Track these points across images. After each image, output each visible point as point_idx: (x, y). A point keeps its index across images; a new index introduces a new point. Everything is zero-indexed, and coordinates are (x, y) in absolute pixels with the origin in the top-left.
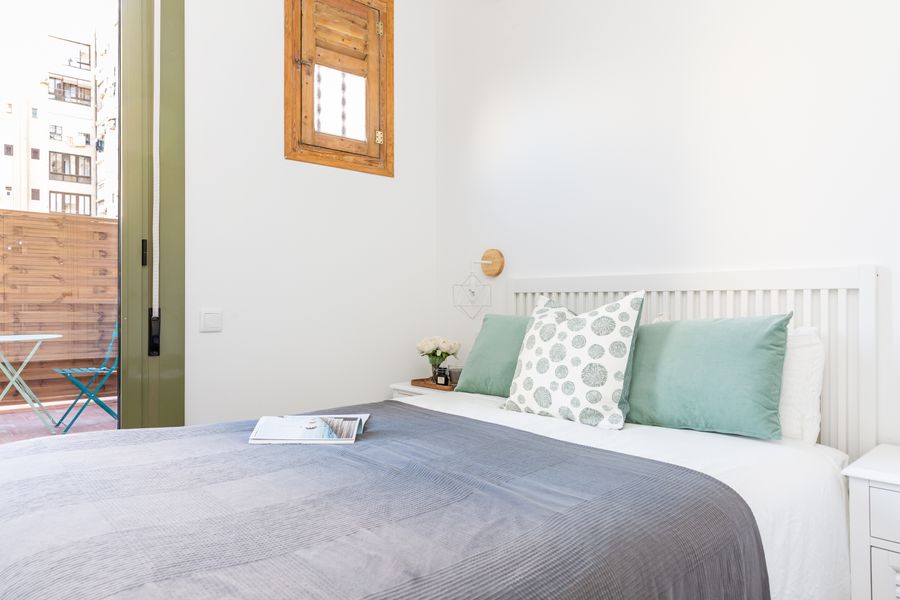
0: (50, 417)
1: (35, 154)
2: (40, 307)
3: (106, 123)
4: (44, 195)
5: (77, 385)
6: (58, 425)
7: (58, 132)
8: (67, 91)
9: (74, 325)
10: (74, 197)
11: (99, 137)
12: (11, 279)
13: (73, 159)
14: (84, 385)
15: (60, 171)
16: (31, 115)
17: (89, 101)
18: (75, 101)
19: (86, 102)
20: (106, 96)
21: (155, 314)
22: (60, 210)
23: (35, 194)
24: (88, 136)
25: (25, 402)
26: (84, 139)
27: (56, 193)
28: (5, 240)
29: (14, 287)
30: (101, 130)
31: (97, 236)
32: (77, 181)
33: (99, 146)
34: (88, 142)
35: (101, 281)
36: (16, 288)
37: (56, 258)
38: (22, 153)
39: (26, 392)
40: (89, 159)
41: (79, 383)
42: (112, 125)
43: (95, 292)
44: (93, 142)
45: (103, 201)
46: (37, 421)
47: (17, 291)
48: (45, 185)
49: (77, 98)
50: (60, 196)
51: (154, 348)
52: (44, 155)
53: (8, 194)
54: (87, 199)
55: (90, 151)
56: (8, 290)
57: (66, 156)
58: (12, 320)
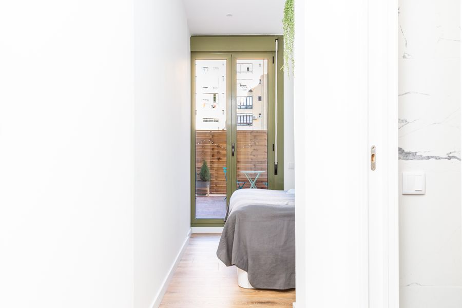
21: (276, 164)
28: (252, 141)
29: (254, 156)
51: (276, 173)
53: (260, 116)
56: (252, 157)
58: (254, 167)
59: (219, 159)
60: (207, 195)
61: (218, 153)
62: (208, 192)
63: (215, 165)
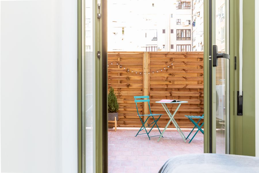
0: (183, 135)
1: (172, 31)
2: (179, 90)
3: (196, 14)
4: (175, 47)
5: (193, 122)
6: (186, 139)
7: (180, 21)
8: (182, 5)
9: (191, 97)
10: (185, 46)
11: (193, 21)
12: (169, 79)
13: (184, 31)
14: (196, 123)
15: (180, 37)
16: (171, 17)
17: (190, 7)
18: (185, 8)
19: (189, 8)
20: (196, 3)
21: (241, 94)
22: (180, 51)
23: (172, 47)
24: (189, 21)
25: (175, 128)
26: (188, 22)
27: (179, 45)
28: (167, 64)
29: (170, 82)
30: (194, 18)
31: (199, 60)
32: (186, 40)
33: (194, 24)
34: (189, 24)
35: (200, 79)
36: (171, 82)
37: (184, 70)
38: (168, 31)
39: (175, 123)
40: (190, 30)
41: (193, 121)
42: (198, 15)
43: (198, 83)
44: (191, 23)
45: (195, 46)
46: (179, 136)
47: (171, 83)
48: (175, 42)
49: (186, 7)
50: (180, 46)
51: (240, 111)
52: (175, 31)
53: (164, 47)
54: (189, 46)
55: (190, 27)
56: (168, 83)
57: (182, 30)
58: (170, 95)
59: (128, 86)
60: (114, 128)
61: (128, 78)
62: (116, 125)
63: (123, 93)
